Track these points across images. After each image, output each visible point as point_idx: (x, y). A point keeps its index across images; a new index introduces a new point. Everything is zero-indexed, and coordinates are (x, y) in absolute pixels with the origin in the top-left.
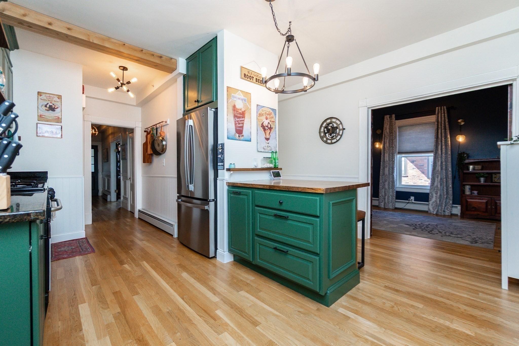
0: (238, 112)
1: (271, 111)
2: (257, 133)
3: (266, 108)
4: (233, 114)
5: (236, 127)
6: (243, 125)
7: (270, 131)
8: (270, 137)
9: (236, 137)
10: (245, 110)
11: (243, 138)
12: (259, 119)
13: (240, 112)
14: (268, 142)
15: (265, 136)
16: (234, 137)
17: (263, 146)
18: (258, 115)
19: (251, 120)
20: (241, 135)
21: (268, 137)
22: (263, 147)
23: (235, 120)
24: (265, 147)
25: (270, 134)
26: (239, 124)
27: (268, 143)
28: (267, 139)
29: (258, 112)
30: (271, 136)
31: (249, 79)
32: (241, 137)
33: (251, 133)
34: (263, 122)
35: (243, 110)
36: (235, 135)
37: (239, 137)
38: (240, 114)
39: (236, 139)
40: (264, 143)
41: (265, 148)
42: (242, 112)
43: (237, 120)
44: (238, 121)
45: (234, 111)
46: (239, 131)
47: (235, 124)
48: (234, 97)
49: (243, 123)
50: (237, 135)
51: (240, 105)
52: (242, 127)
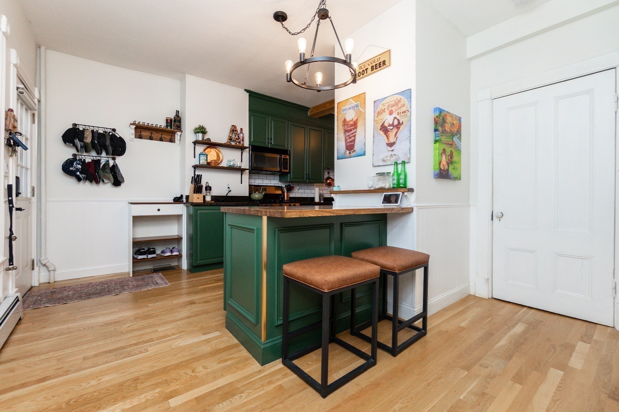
0: (349, 125)
1: (399, 97)
2: (373, 141)
3: (389, 98)
4: (344, 130)
5: (346, 143)
6: (355, 138)
7: (397, 130)
8: (396, 140)
9: (347, 155)
10: (357, 118)
11: (354, 153)
12: (376, 121)
13: (351, 123)
14: (393, 148)
15: (387, 142)
16: (344, 156)
17: (382, 156)
18: (376, 115)
19: (365, 128)
20: (352, 150)
21: (392, 140)
22: (382, 158)
23: (346, 135)
24: (387, 158)
25: (397, 134)
26: (350, 138)
27: (393, 150)
28: (391, 145)
29: (375, 111)
30: (398, 138)
31: (362, 76)
32: (352, 153)
33: (365, 143)
34: (384, 122)
35: (355, 119)
36: (345, 153)
37: (350, 153)
38: (352, 125)
39: (346, 157)
40: (385, 152)
41: (386, 160)
42: (354, 122)
43: (348, 134)
44: (348, 136)
45: (344, 125)
46: (350, 147)
47: (346, 140)
48: (344, 110)
49: (355, 136)
50: (348, 152)
51: (350, 116)
52: (354, 141)
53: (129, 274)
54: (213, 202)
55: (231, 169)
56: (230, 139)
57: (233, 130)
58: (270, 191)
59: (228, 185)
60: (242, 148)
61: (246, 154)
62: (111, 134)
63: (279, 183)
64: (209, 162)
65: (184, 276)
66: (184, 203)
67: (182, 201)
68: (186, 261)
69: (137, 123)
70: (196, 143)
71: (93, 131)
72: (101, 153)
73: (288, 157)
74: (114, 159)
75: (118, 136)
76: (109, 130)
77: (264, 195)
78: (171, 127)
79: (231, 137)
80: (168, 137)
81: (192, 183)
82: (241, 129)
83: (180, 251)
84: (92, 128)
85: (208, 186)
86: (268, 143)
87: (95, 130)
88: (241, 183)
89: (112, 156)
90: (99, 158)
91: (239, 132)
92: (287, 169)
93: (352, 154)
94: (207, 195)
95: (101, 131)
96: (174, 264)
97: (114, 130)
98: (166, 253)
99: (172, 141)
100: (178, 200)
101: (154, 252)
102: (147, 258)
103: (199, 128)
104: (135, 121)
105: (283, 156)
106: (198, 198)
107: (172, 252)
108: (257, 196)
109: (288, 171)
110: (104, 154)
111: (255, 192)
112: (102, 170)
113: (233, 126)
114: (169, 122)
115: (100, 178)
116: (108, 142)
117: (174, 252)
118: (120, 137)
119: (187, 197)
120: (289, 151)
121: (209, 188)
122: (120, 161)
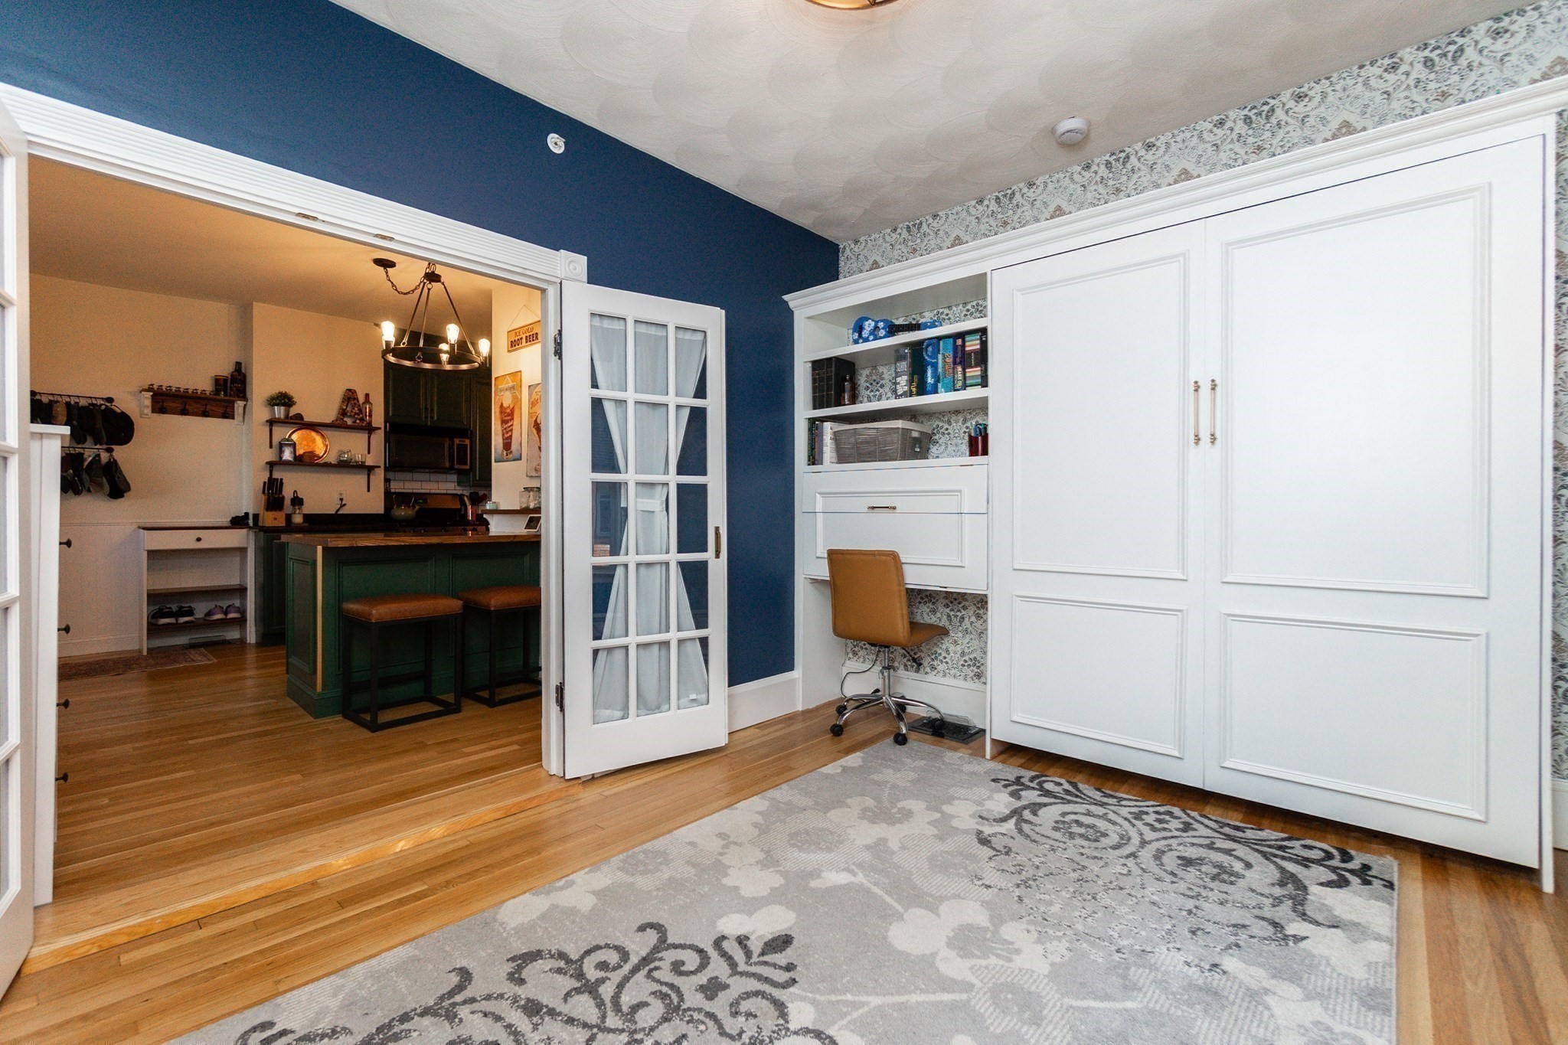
0: (505, 413)
2: (528, 441)
4: (501, 420)
5: (503, 440)
6: (512, 433)
9: (504, 457)
10: (513, 405)
12: (531, 414)
13: (508, 411)
15: (538, 445)
16: (501, 458)
17: (534, 464)
18: (531, 405)
19: (521, 420)
20: (510, 451)
22: (534, 467)
23: (502, 428)
24: (538, 467)
26: (507, 432)
29: (530, 400)
31: (516, 346)
32: (509, 454)
33: (521, 443)
34: (537, 417)
35: (511, 407)
36: (502, 454)
37: (507, 454)
38: (509, 415)
39: (503, 460)
41: (537, 469)
42: (511, 410)
43: (504, 426)
44: (505, 429)
45: (501, 412)
46: (507, 446)
47: (503, 435)
48: (501, 390)
49: (511, 430)
50: (505, 453)
51: (507, 401)
52: (511, 436)
53: (140, 651)
54: (306, 525)
55: (345, 466)
56: (343, 413)
57: (349, 399)
58: (432, 504)
59: (341, 494)
60: (370, 429)
61: (378, 438)
62: (103, 407)
63: (457, 488)
64: (300, 456)
65: (251, 656)
66: (250, 528)
67: (248, 523)
68: (253, 629)
69: (155, 387)
70: (272, 423)
71: (68, 404)
72: (84, 441)
73: (467, 442)
74: (110, 451)
75: (119, 411)
76: (100, 402)
77: (418, 512)
78: (226, 394)
79: (344, 410)
80: (221, 410)
81: (264, 492)
82: (367, 395)
83: (243, 612)
84: (68, 400)
85: (297, 497)
86: (426, 417)
87: (72, 403)
88: (369, 491)
89: (105, 447)
90: (81, 451)
91: (361, 399)
92: (466, 464)
93: (510, 456)
94: (295, 513)
95: (83, 402)
96: (233, 634)
97: (110, 400)
98: (214, 614)
99: (228, 415)
100: (238, 522)
101: (190, 612)
102: (177, 623)
103: (277, 398)
104: (152, 385)
105: (457, 441)
106: (275, 519)
107: (226, 613)
108: (402, 512)
109: (468, 467)
110: (89, 443)
111: (399, 506)
112: (86, 472)
113: (350, 390)
114: (220, 383)
115: (82, 484)
116: (99, 425)
117: (230, 613)
118: (123, 413)
119: (256, 516)
120: (471, 432)
121: (297, 501)
122: (120, 453)
